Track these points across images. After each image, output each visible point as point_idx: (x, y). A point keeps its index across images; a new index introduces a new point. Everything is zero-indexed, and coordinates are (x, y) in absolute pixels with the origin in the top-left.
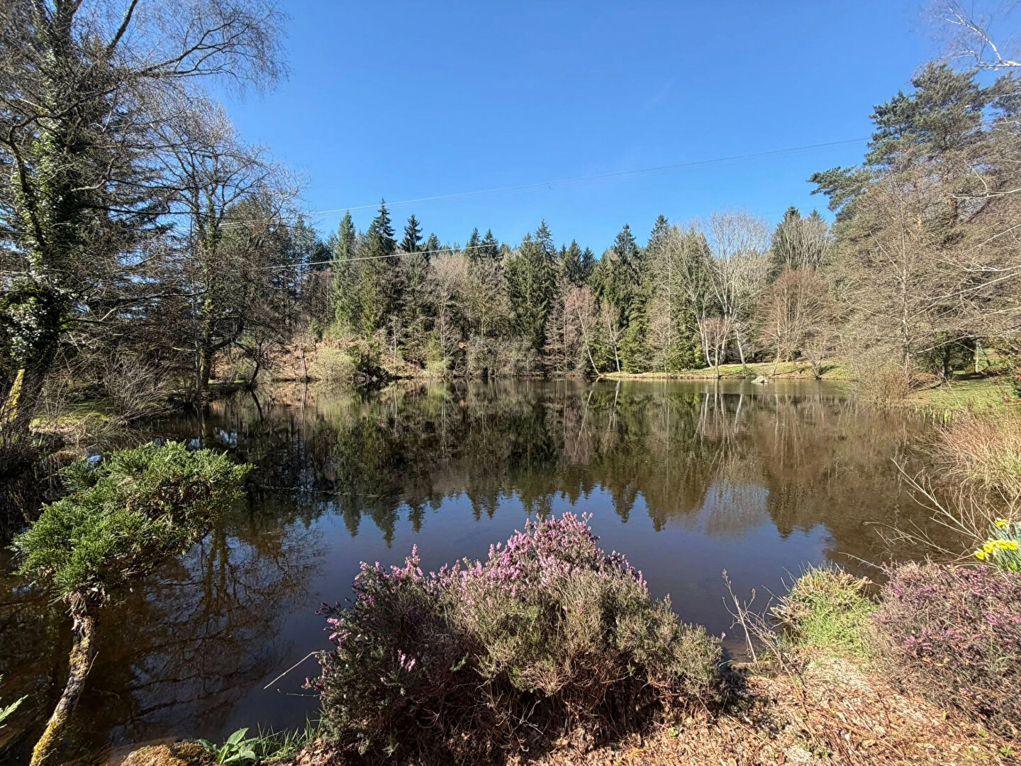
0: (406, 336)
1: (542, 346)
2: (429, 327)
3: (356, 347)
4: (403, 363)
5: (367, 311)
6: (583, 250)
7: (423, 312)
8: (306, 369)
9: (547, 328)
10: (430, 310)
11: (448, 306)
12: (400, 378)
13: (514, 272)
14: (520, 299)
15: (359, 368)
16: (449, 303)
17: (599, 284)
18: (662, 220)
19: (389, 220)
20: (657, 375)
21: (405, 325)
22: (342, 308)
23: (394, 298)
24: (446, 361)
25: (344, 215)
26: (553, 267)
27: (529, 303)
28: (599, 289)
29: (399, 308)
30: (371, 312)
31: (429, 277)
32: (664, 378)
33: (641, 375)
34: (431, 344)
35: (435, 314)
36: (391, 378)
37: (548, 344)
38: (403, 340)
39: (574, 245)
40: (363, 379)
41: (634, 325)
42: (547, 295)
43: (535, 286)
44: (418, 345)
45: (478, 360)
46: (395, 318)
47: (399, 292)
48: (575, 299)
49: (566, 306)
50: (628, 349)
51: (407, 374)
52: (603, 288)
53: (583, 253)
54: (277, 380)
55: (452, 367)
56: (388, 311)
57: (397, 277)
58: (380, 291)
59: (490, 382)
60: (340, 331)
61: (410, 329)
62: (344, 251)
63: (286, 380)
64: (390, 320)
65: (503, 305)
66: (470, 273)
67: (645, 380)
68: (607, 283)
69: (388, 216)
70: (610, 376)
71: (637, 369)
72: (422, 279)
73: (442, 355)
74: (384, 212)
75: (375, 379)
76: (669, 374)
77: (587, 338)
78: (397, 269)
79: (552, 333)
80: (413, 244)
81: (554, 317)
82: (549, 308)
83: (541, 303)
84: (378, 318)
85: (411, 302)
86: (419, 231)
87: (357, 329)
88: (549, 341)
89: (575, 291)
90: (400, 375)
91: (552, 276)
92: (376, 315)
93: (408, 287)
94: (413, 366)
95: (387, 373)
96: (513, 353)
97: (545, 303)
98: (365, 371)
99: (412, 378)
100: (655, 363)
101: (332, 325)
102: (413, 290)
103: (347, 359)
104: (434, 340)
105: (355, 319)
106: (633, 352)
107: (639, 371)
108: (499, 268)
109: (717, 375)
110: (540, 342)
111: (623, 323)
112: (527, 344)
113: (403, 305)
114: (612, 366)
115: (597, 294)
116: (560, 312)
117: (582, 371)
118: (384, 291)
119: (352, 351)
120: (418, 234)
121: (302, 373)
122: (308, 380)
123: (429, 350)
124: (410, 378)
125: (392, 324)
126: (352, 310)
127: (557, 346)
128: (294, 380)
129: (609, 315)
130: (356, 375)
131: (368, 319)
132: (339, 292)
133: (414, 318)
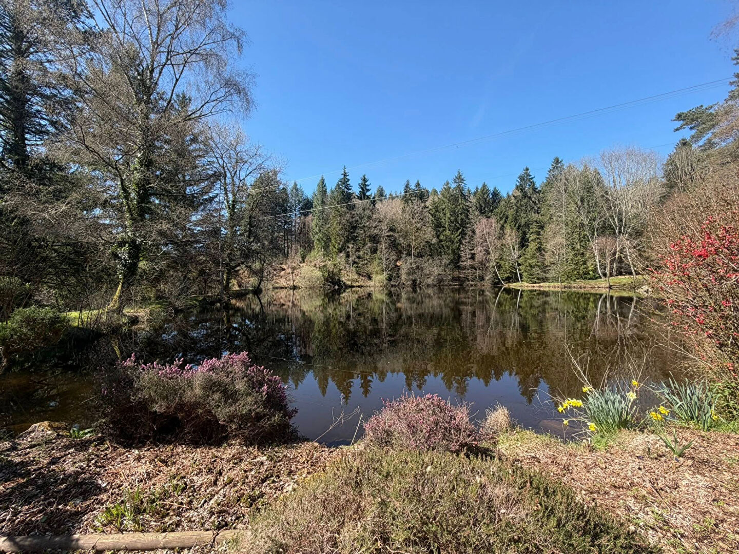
0: (359, 257)
1: (458, 263)
2: (374, 251)
3: (325, 266)
4: (356, 277)
5: (333, 241)
6: (492, 189)
7: (370, 241)
8: (294, 281)
9: (462, 249)
10: (375, 239)
11: (387, 236)
12: (354, 287)
13: (436, 209)
14: (441, 229)
15: (326, 280)
16: (388, 234)
17: (504, 215)
18: (557, 161)
19: (348, 180)
20: (552, 284)
21: (357, 250)
22: (319, 240)
23: (351, 232)
24: (385, 275)
25: (320, 178)
26: (467, 204)
27: (448, 231)
28: (504, 219)
29: (354, 239)
30: (336, 243)
31: (374, 216)
32: (558, 287)
33: (538, 285)
34: (376, 263)
35: (378, 242)
36: (347, 287)
37: (463, 262)
38: (357, 260)
39: (484, 186)
40: (329, 287)
41: (532, 246)
42: (462, 225)
43: (452, 219)
44: (367, 264)
45: (408, 274)
46: (351, 246)
47: (355, 228)
48: (483, 226)
49: (477, 232)
50: (527, 264)
51: (358, 284)
52: (507, 218)
53: (492, 192)
54: (277, 288)
55: (390, 279)
56: (348, 241)
57: (353, 218)
58: (342, 228)
59: (418, 289)
60: (317, 256)
61: (361, 253)
62: (320, 202)
63: (281, 288)
64: (348, 247)
65: (429, 234)
66: (404, 211)
67: (542, 289)
68: (511, 213)
69: (348, 177)
70: (513, 285)
71: (535, 280)
72: (369, 218)
73: (383, 270)
74: (345, 175)
75: (337, 287)
76: (563, 284)
77: (494, 256)
78: (353, 212)
79: (465, 253)
80: (364, 194)
81: (467, 241)
82: (463, 234)
83: (457, 231)
84: (340, 246)
85: (362, 234)
86: (368, 185)
87: (327, 254)
88: (463, 259)
89: (484, 220)
90: (354, 284)
91: (466, 211)
92: (339, 244)
93: (360, 224)
94: (363, 278)
95: (344, 283)
96: (434, 269)
97: (460, 231)
98: (330, 282)
99: (362, 286)
100: (550, 275)
101: (312, 252)
102: (364, 226)
103: (318, 274)
104: (378, 260)
105: (326, 247)
106: (531, 266)
107: (537, 281)
108: (425, 207)
109: (608, 285)
110: (456, 262)
111: (523, 243)
112: (445, 261)
113: (357, 237)
114: (513, 278)
115: (502, 222)
116: (472, 238)
117: (490, 281)
118: (344, 227)
119: (323, 268)
120: (368, 188)
121: (291, 283)
122: (295, 288)
123: (374, 267)
124: (361, 287)
125: (349, 250)
126: (324, 241)
127: (469, 263)
128: (286, 288)
129: (511, 237)
130: (324, 285)
131: (334, 247)
132: (317, 229)
133: (364, 245)
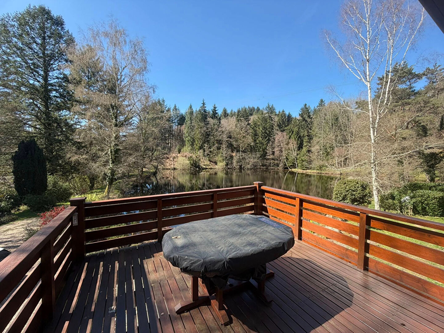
0: (210, 152)
2: (219, 148)
3: (191, 157)
4: (209, 163)
5: (196, 142)
6: (287, 113)
7: (217, 143)
8: (174, 165)
9: (267, 149)
10: (220, 142)
11: (227, 141)
12: (207, 169)
13: (255, 126)
14: (257, 137)
15: (192, 165)
16: (227, 139)
17: (291, 130)
18: (322, 101)
19: (205, 107)
20: (313, 171)
21: (210, 148)
22: (188, 141)
23: (207, 137)
24: (224, 163)
25: (190, 105)
26: (272, 122)
27: (260, 138)
28: (291, 132)
29: (208, 141)
30: (198, 143)
31: (219, 129)
32: (315, 173)
33: (305, 171)
34: (219, 156)
35: (221, 144)
36: (204, 169)
37: (267, 156)
38: (209, 153)
39: (283, 111)
40: (193, 169)
41: (304, 149)
42: (268, 135)
43: (263, 131)
44: (214, 156)
45: (237, 162)
46: (206, 145)
47: (209, 135)
48: (279, 137)
49: (276, 140)
50: (300, 159)
51: (210, 167)
52: (293, 132)
53: (287, 115)
54: (165, 169)
55: (227, 165)
56: (204, 142)
57: (207, 129)
58: (201, 135)
59: (243, 171)
60: (187, 149)
61: (212, 149)
62: (189, 119)
63: (167, 169)
64: (205, 146)
65: (249, 140)
66: (236, 126)
67: (307, 173)
68: (296, 129)
69: (205, 105)
70: (293, 170)
71: (304, 168)
72: (217, 130)
73: (223, 160)
74: (204, 104)
75: (197, 169)
76: (318, 171)
77: (284, 154)
78: (208, 126)
79: (269, 151)
80: (214, 116)
81: (270, 144)
82: (269, 140)
83: (266, 138)
84: (200, 145)
85: (212, 139)
86: (217, 110)
87: (193, 149)
88: (268, 154)
89: (280, 133)
90: (207, 167)
91: (272, 127)
92: (200, 144)
93: (212, 133)
94: (212, 164)
95: (202, 167)
96: (252, 160)
97: (267, 138)
98: (194, 166)
99: (212, 168)
100: (313, 166)
101: (185, 147)
102: (213, 134)
103: (188, 162)
104: (221, 154)
105: (192, 145)
106: (303, 161)
107: (306, 169)
108: (248, 124)
109: (340, 173)
110: (264, 156)
111: (300, 147)
112: (258, 155)
113: (209, 140)
114: (294, 166)
115: (290, 134)
116: (273, 142)
117: (282, 167)
118: (202, 135)
120: (217, 112)
121: (172, 166)
122: (175, 169)
123: (218, 158)
124: (211, 169)
125: (205, 148)
126: (191, 142)
127: (271, 157)
128: (170, 169)
129: (293, 144)
130: (191, 167)
131: (197, 145)
132: (187, 135)
133: (214, 145)
